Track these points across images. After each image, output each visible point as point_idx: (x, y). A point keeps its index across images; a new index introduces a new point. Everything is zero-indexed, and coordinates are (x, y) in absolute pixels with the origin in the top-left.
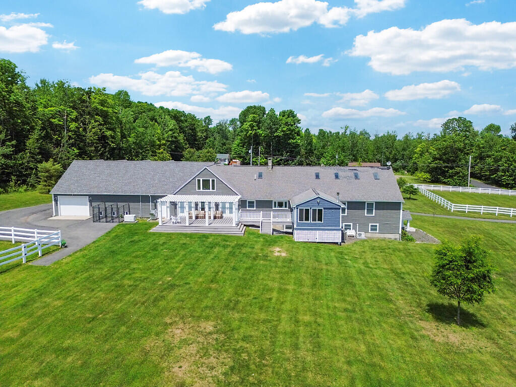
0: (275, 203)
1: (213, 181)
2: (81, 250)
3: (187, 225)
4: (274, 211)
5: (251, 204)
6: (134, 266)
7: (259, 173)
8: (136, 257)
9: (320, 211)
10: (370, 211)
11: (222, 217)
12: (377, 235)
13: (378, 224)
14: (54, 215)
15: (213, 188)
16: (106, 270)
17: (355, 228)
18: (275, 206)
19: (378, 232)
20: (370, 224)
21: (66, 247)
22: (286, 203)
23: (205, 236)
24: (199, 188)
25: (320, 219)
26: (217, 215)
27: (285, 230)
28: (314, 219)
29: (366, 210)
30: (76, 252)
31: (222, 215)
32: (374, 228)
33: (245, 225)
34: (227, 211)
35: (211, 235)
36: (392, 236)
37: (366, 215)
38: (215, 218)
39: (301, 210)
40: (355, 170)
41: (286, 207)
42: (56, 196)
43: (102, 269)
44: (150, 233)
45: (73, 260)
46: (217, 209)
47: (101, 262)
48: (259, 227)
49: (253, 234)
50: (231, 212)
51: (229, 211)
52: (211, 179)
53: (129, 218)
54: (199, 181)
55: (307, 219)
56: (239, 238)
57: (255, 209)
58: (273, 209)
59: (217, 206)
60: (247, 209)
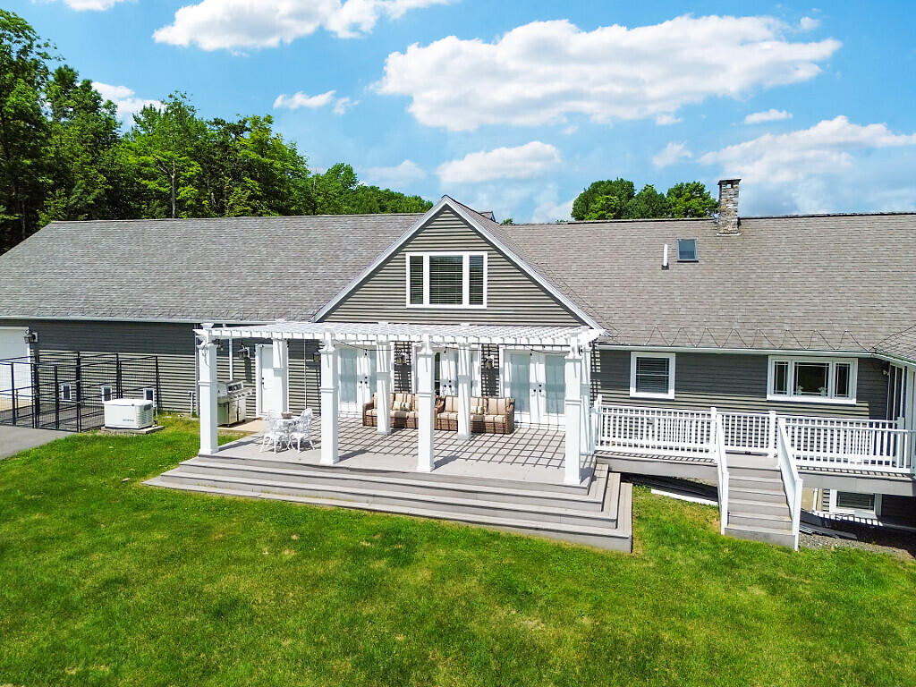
0: (781, 370)
1: (477, 263)
3: (326, 456)
4: (782, 407)
7: (681, 242)
11: (509, 427)
15: (476, 298)
18: (782, 387)
22: (843, 372)
24: (417, 295)
26: (488, 418)
27: (836, 512)
31: (510, 417)
33: (626, 477)
34: (537, 401)
38: (478, 428)
41: (842, 390)
46: (491, 388)
48: (714, 493)
50: (555, 406)
51: (543, 401)
52: (466, 257)
54: (417, 263)
57: (671, 394)
58: (769, 397)
59: (490, 375)
60: (633, 392)
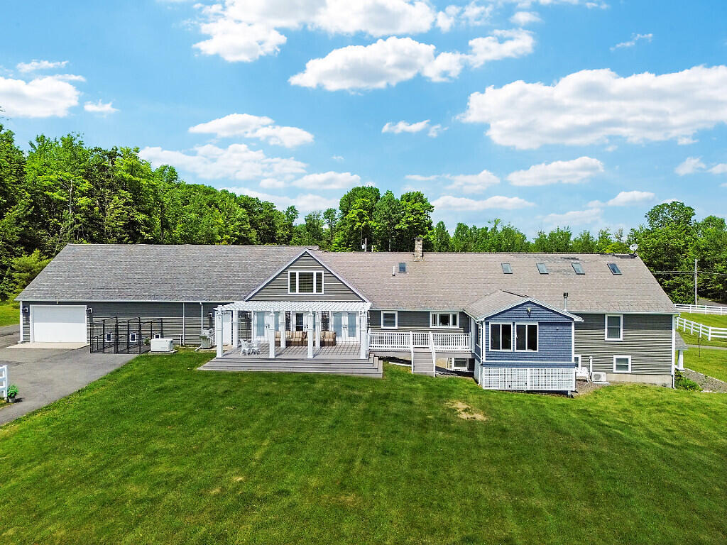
0: (434, 316)
1: (319, 275)
2: (48, 408)
3: (272, 356)
4: (434, 330)
5: (389, 318)
7: (400, 264)
8: (164, 423)
9: (532, 330)
10: (614, 332)
11: (334, 343)
12: (628, 378)
13: (629, 357)
14: (22, 340)
15: (319, 290)
16: (91, 454)
17: (586, 364)
18: (434, 323)
19: (630, 371)
20: (615, 357)
21: (19, 401)
22: (455, 317)
23: (309, 379)
24: (293, 289)
25: (532, 345)
26: (326, 340)
27: (454, 368)
28: (521, 346)
29: (606, 330)
30: (34, 413)
32: (622, 365)
33: (380, 359)
34: (345, 332)
35: (319, 376)
36: (658, 380)
37: (606, 339)
38: (323, 344)
39: (495, 328)
40: (574, 258)
41: (454, 324)
42: (26, 304)
43: (79, 453)
44: (200, 373)
45: (21, 432)
46: (325, 327)
47: (83, 436)
48: (409, 362)
49: (399, 374)
50: (352, 334)
51: (347, 332)
52: (315, 272)
53: (160, 345)
54: (293, 275)
55: (507, 345)
56: (374, 382)
57: (396, 327)
58: (431, 327)
59: (325, 321)
60: (382, 327)
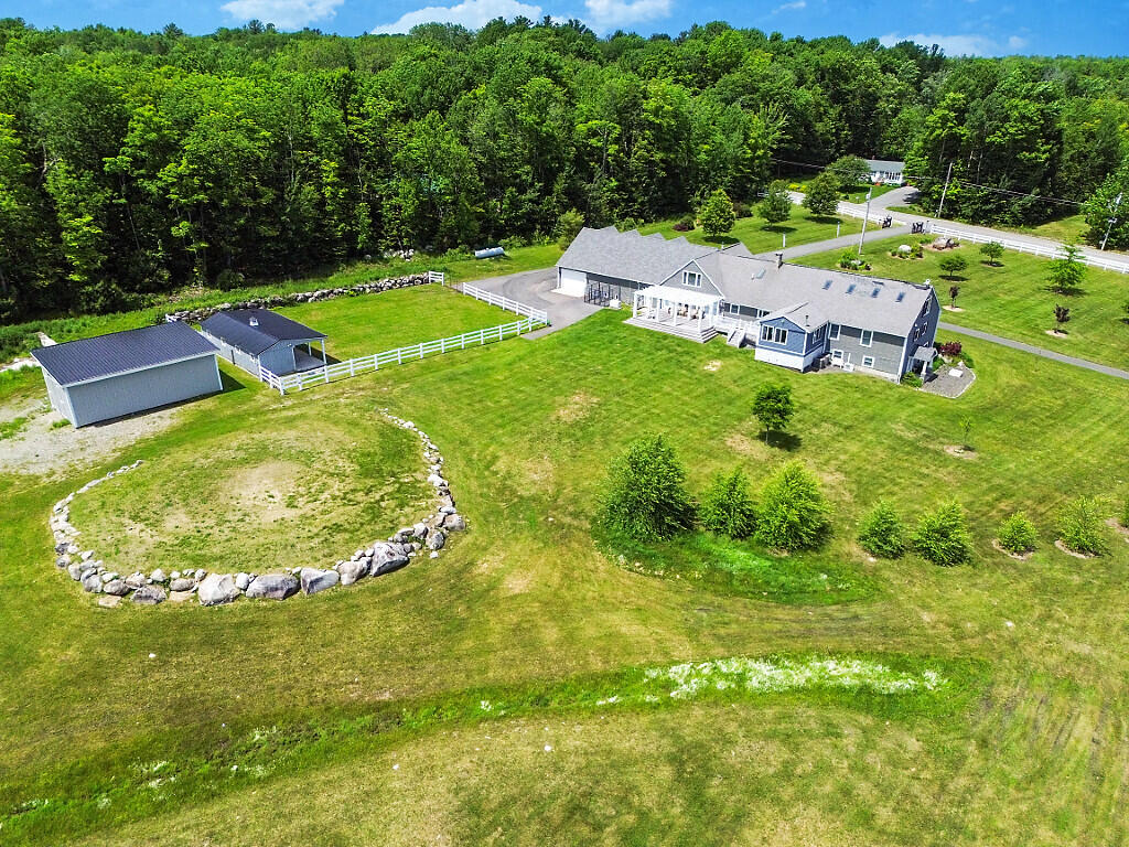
1: (699, 276)
2: (558, 331)
5: (735, 309)
6: (585, 353)
7: (764, 270)
9: (784, 332)
10: (866, 341)
12: (870, 371)
13: (873, 359)
17: (846, 358)
19: (872, 367)
20: (864, 356)
21: (550, 326)
24: (684, 282)
25: (783, 341)
28: (777, 340)
29: (861, 339)
30: (554, 332)
32: (868, 362)
33: (718, 332)
36: (890, 376)
37: (860, 344)
39: (765, 328)
40: (882, 283)
43: (563, 350)
45: (550, 339)
47: (566, 344)
52: (697, 274)
53: (614, 303)
54: (685, 274)
55: (770, 338)
56: (696, 345)
57: (736, 315)
